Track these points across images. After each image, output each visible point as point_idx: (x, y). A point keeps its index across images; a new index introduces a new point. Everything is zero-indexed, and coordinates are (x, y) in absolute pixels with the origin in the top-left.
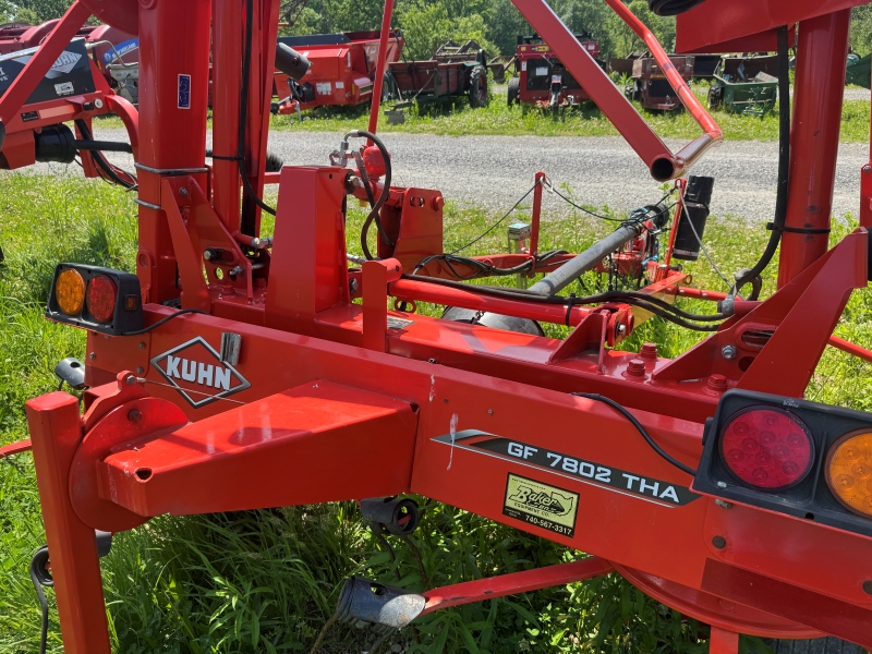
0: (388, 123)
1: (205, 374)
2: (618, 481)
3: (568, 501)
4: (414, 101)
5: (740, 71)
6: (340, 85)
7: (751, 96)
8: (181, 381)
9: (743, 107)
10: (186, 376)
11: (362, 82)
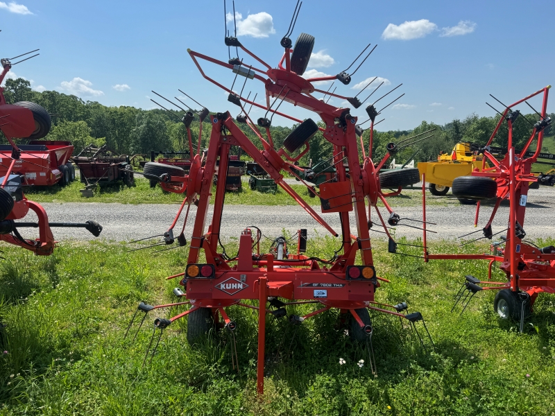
0: (82, 196)
1: (234, 286)
2: (333, 286)
3: (325, 291)
4: (97, 184)
5: (255, 169)
6: (43, 174)
7: (269, 185)
8: (226, 290)
9: (267, 189)
10: (227, 288)
11: (56, 172)
